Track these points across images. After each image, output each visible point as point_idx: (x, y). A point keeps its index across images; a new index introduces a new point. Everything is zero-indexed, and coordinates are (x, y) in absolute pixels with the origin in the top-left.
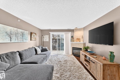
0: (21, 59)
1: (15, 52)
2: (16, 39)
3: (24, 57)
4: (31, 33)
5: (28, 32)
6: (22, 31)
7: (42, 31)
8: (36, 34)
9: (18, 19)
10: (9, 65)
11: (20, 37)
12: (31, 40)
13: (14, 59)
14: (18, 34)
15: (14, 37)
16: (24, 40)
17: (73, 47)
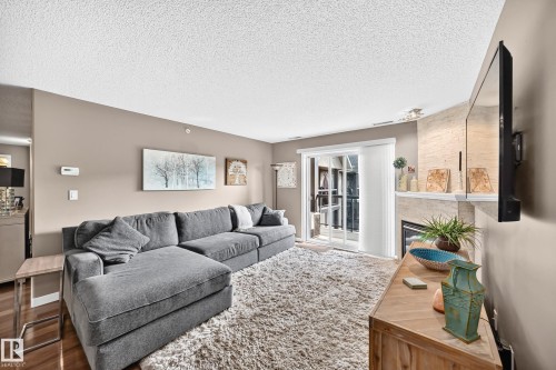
0: (180, 234)
1: (167, 215)
2: (180, 180)
3: (188, 230)
4: (227, 162)
5: (214, 158)
6: (195, 157)
7: (275, 148)
8: (245, 162)
9: (186, 126)
10: (147, 239)
11: (189, 174)
12: (226, 183)
13: (161, 230)
14: (184, 167)
15: (174, 177)
16: (201, 183)
17: (404, 222)
